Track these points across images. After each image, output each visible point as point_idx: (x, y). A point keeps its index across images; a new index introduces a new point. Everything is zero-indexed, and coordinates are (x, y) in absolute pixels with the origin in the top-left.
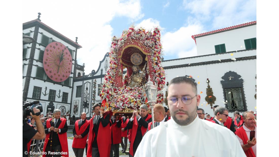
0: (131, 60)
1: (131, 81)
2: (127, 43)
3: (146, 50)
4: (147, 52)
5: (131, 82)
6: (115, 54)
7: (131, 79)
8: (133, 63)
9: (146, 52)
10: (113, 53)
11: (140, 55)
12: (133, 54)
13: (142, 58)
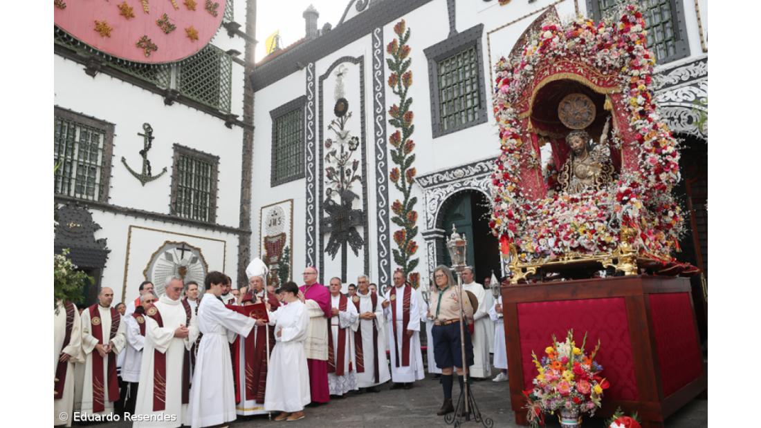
0: (561, 117)
1: (567, 178)
2: (543, 71)
3: (604, 81)
4: (609, 84)
5: (568, 181)
6: (510, 110)
7: (569, 172)
8: (567, 126)
9: (605, 85)
10: (505, 109)
11: (586, 98)
12: (564, 100)
13: (594, 106)
